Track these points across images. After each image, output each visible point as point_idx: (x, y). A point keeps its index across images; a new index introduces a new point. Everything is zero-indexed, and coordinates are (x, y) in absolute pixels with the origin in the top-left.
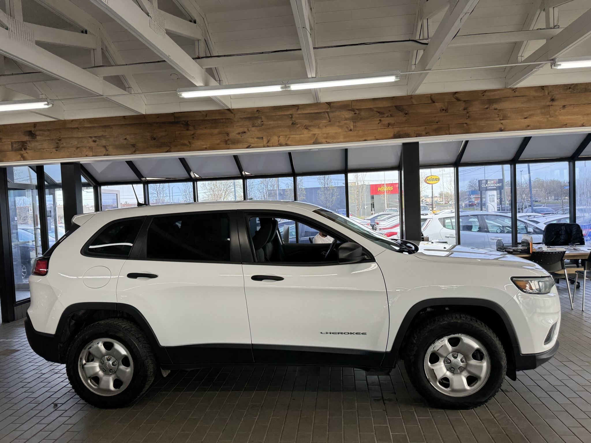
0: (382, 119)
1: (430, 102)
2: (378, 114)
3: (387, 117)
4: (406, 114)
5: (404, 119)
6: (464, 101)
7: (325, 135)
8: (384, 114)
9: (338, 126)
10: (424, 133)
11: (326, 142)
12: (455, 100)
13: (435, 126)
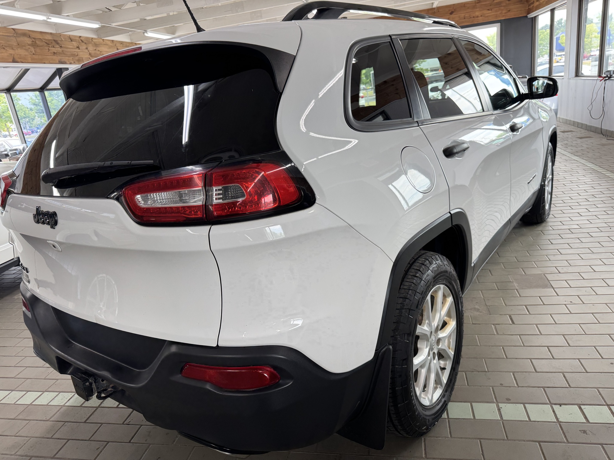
0: (49, 48)
1: (70, 40)
2: (46, 44)
3: (51, 47)
4: (61, 47)
5: (60, 50)
6: (85, 43)
7: (19, 56)
8: (49, 45)
9: (25, 49)
10: (73, 62)
11: (21, 62)
12: (81, 41)
13: (77, 58)
